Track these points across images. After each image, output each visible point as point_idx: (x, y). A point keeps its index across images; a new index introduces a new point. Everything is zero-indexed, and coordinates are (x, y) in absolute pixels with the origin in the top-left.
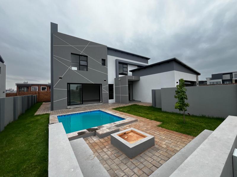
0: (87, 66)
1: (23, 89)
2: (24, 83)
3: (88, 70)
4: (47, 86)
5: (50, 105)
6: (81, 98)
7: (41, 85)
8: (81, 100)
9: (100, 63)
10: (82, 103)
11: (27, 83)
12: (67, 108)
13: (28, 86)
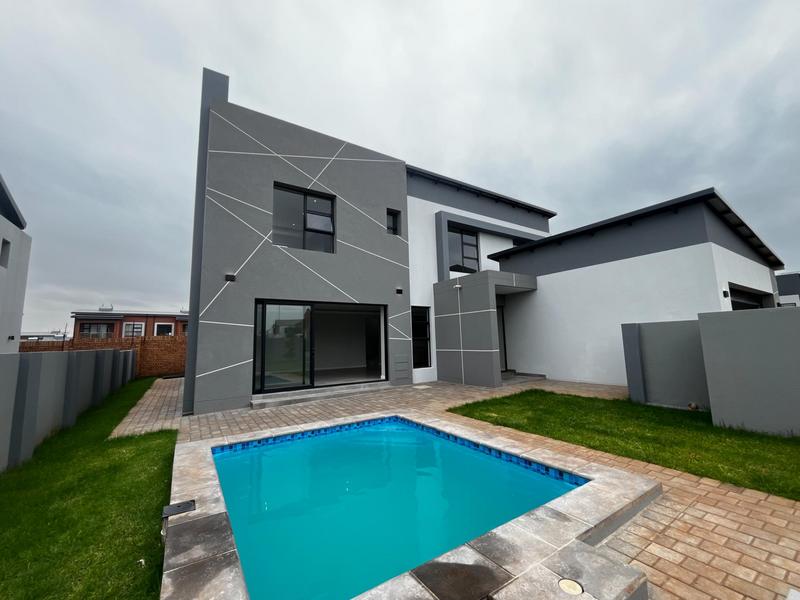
0: (332, 234)
1: (93, 332)
2: (100, 310)
3: (338, 248)
4: (176, 322)
5: (182, 388)
6: (308, 362)
7: (156, 317)
8: (308, 369)
9: (383, 223)
10: (312, 382)
11: (111, 310)
12: (251, 405)
13: (112, 321)
